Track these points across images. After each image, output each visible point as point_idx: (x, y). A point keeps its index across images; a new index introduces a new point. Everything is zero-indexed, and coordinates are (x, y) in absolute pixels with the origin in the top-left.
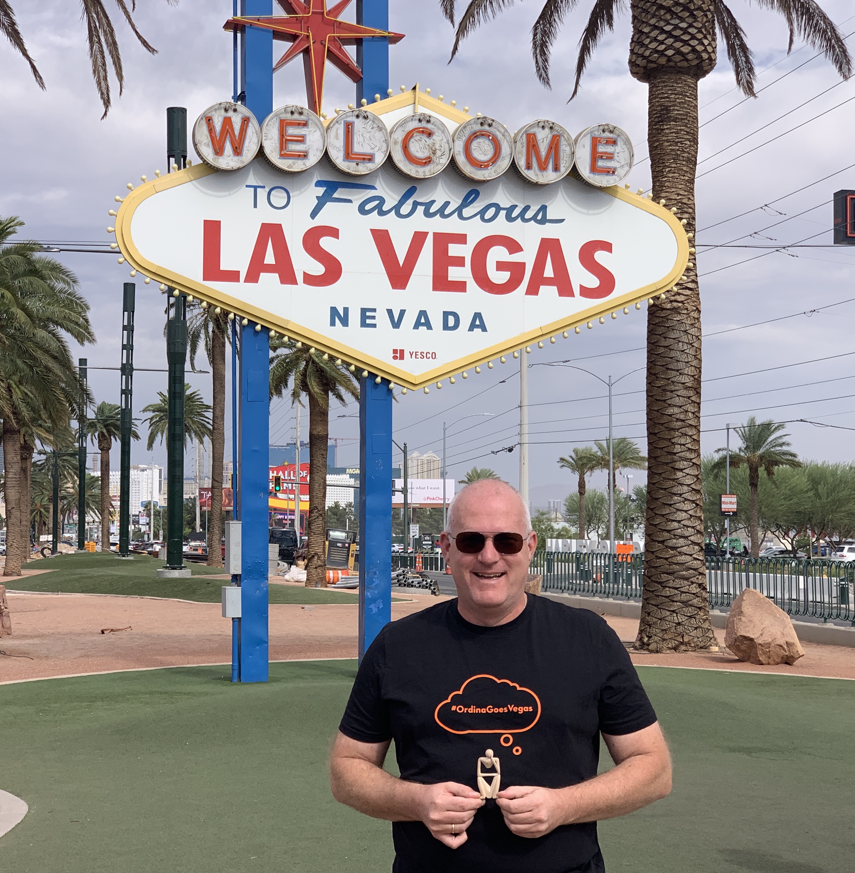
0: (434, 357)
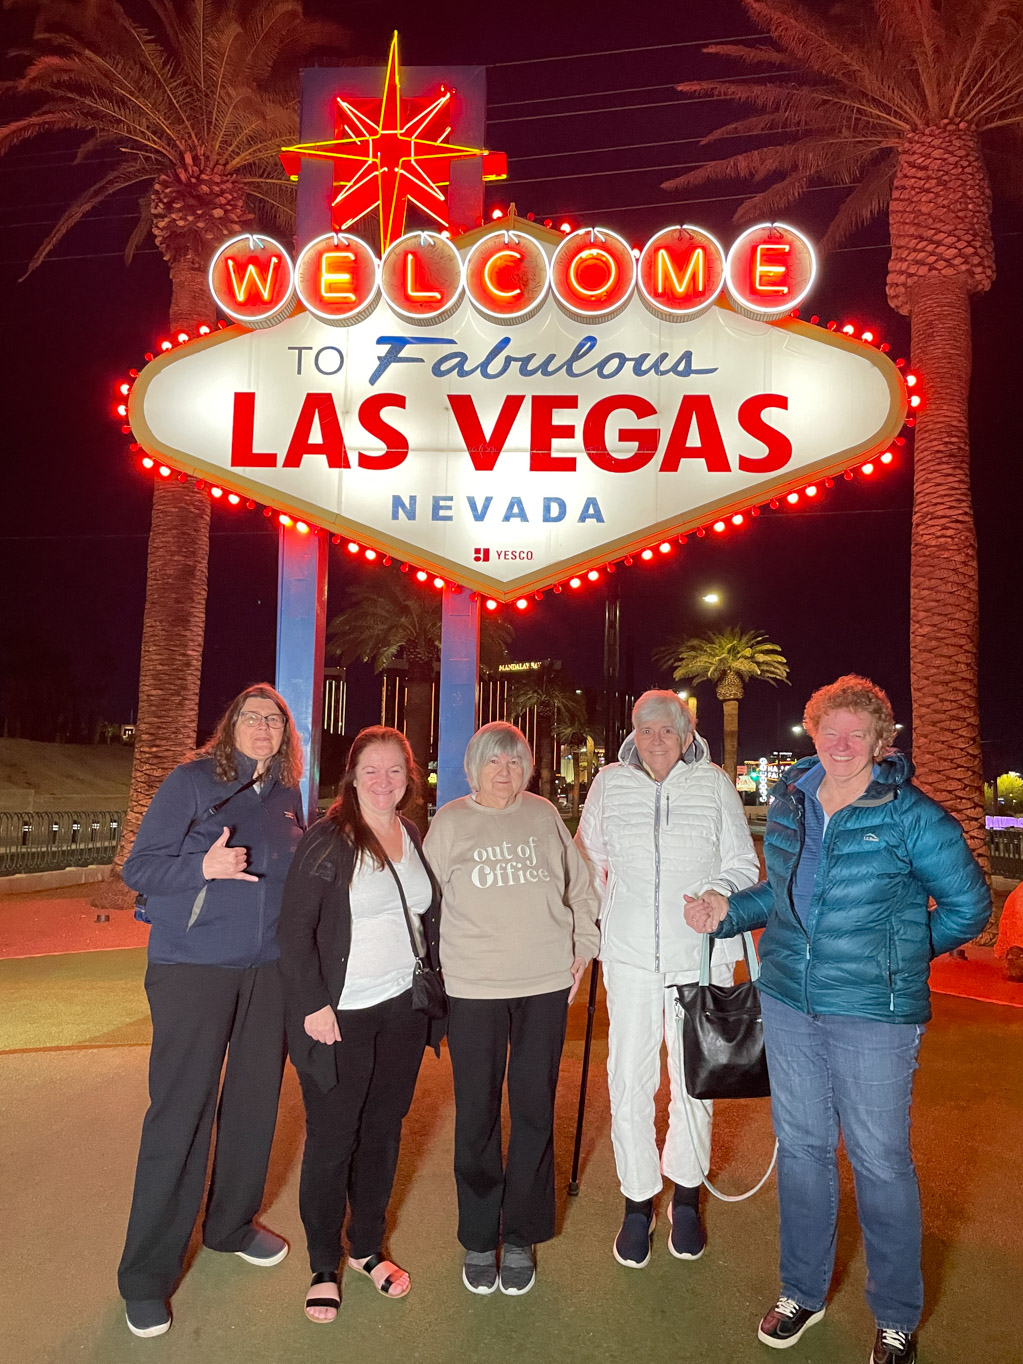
0: (529, 557)
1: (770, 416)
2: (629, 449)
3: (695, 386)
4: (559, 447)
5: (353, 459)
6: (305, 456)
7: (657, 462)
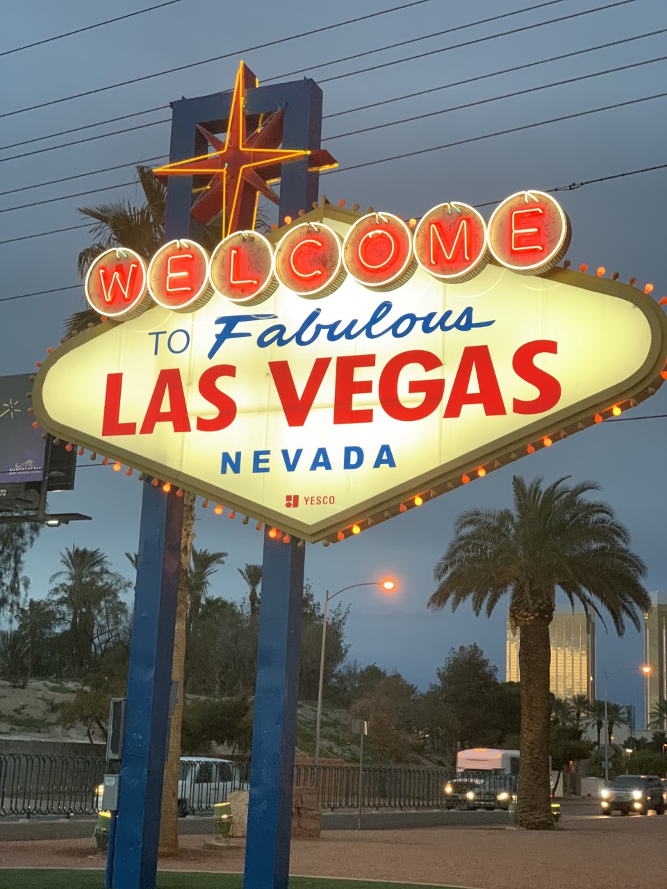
0: (332, 502)
1: (542, 361)
2: (419, 398)
3: (474, 338)
4: (359, 401)
5: (193, 423)
6: (157, 423)
7: (441, 409)
